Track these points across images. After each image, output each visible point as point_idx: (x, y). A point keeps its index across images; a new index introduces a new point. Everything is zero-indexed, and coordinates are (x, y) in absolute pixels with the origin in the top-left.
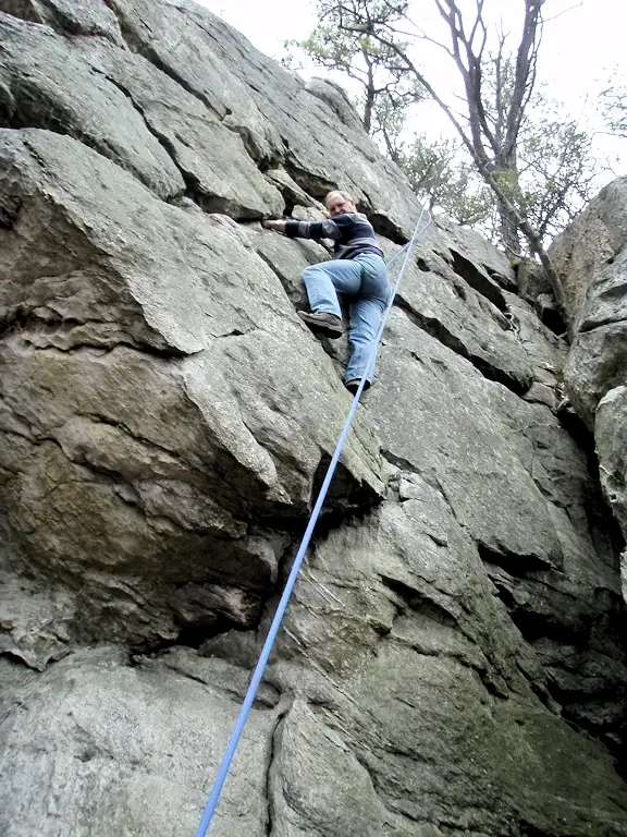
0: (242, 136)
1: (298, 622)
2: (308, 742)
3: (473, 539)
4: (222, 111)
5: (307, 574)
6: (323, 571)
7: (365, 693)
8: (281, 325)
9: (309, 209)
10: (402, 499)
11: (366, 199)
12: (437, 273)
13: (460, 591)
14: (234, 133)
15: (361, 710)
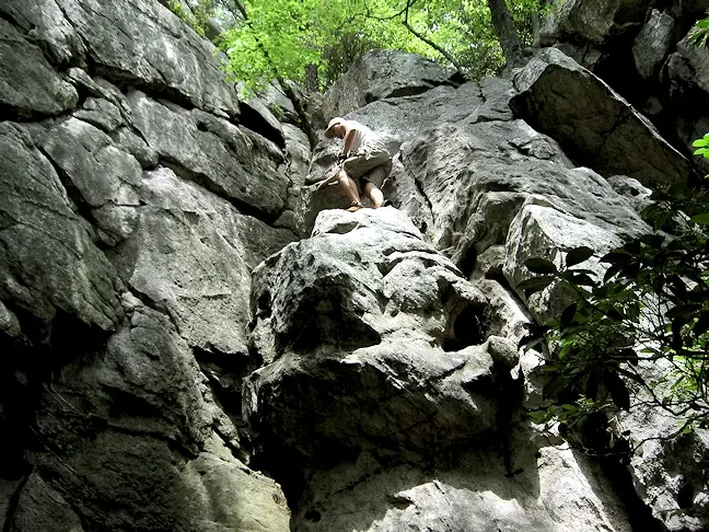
0: (42, 47)
1: (38, 422)
2: (35, 501)
3: (190, 346)
4: (27, 26)
5: (49, 388)
6: (62, 384)
7: (83, 465)
8: (39, 215)
9: (98, 100)
10: (133, 327)
11: (160, 77)
12: (214, 133)
13: (163, 390)
14: (34, 46)
15: (79, 477)
